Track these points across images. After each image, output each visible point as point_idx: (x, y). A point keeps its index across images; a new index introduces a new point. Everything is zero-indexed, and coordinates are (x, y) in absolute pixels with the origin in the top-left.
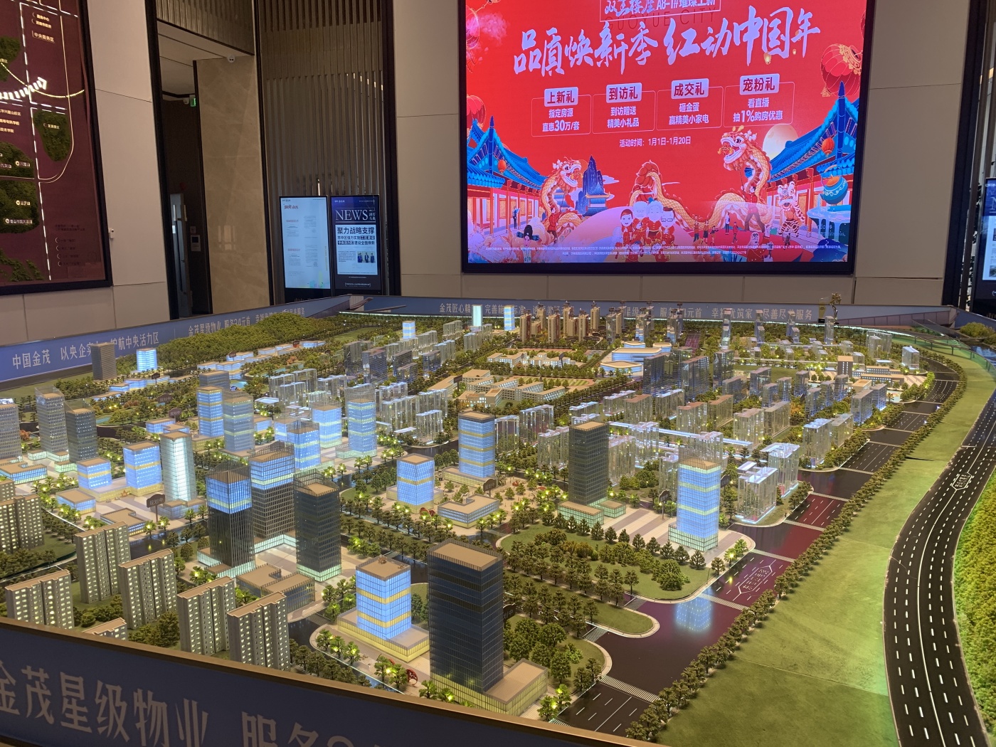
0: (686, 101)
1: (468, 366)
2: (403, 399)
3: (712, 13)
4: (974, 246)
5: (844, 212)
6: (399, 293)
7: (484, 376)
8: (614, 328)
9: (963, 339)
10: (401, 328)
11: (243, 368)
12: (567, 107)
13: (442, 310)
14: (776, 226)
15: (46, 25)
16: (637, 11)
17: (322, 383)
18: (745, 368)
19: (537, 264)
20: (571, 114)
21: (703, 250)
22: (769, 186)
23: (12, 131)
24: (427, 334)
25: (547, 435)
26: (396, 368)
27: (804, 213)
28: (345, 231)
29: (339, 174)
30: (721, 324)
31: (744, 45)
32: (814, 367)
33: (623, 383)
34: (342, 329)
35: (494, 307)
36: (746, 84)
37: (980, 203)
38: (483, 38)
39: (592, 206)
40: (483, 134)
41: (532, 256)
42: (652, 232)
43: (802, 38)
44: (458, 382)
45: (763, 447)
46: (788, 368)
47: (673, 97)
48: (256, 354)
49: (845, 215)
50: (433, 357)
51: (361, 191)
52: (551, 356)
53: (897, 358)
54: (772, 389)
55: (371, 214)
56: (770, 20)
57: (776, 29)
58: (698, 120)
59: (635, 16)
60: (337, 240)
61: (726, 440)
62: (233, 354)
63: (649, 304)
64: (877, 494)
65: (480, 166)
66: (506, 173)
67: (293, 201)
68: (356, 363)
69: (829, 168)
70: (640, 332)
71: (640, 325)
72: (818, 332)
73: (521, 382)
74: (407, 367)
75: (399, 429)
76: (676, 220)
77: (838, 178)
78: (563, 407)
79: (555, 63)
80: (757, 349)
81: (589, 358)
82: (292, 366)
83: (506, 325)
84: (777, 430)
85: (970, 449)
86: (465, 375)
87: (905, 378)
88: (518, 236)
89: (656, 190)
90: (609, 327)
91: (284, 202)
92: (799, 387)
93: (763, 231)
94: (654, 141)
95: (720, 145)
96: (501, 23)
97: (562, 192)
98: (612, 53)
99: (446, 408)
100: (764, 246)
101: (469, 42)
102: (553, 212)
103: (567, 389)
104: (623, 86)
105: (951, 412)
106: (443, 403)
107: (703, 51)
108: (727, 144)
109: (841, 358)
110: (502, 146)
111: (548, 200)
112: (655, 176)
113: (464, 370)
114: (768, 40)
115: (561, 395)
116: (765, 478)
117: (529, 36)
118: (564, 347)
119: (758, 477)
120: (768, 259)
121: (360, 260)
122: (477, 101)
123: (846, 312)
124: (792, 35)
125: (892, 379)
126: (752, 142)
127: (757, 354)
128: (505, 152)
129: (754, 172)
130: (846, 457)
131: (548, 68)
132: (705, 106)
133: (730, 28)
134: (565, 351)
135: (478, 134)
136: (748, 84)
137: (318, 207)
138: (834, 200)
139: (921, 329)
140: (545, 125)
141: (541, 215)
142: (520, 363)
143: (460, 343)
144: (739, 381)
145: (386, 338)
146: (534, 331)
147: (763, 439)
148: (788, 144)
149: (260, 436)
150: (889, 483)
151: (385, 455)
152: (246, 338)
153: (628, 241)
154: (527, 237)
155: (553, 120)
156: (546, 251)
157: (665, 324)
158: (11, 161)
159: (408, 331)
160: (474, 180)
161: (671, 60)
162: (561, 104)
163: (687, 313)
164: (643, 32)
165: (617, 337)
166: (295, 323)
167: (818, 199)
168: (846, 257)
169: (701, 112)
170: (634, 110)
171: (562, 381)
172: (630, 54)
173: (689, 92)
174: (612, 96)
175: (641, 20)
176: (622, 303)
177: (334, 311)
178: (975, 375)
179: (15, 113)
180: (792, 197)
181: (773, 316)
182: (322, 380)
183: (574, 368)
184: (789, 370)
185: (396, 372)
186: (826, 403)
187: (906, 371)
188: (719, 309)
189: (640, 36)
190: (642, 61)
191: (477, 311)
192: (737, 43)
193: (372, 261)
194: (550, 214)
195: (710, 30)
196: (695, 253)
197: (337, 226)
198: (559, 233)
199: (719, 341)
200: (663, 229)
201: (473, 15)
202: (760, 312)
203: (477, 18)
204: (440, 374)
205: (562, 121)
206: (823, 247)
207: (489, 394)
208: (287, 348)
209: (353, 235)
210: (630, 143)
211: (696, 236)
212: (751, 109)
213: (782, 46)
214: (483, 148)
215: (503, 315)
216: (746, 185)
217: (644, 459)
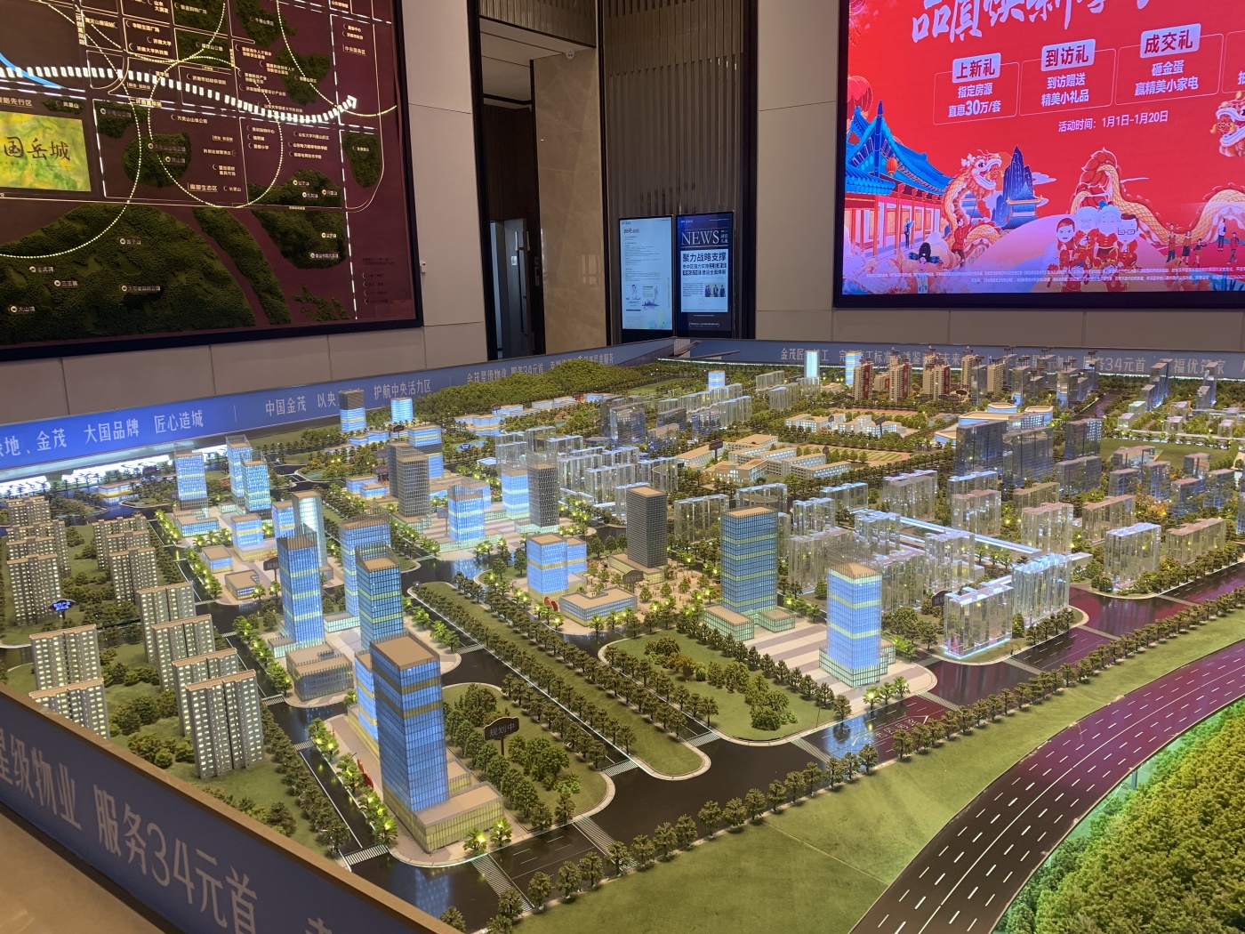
0: (1164, 59)
7: (763, 442)
10: (706, 379)
12: (983, 82)
13: (784, 357)
15: (358, 37)
19: (935, 295)
20: (989, 91)
21: (1180, 274)
23: (320, 157)
28: (692, 258)
34: (646, 380)
39: (1015, 214)
40: (867, 125)
41: (929, 284)
42: (1104, 249)
47: (1143, 56)
48: (527, 407)
51: (713, 207)
55: (723, 236)
58: (1181, 86)
60: (682, 269)
65: (863, 167)
66: (898, 175)
67: (633, 224)
76: (1140, 231)
79: (969, 22)
81: (930, 425)
83: (847, 377)
88: (911, 258)
89: (1112, 190)
91: (624, 225)
94: (1110, 121)
95: (1215, 121)
97: (973, 197)
101: (854, 6)
102: (961, 224)
104: (1066, 45)
108: (1227, 118)
110: (892, 139)
111: (953, 208)
112: (1110, 170)
121: (708, 295)
122: (860, 82)
128: (896, 148)
130: (1182, 581)
131: (959, 31)
132: (1192, 64)
135: (861, 125)
137: (662, 229)
140: (952, 108)
141: (943, 229)
142: (827, 428)
152: (526, 389)
153: (1066, 262)
154: (923, 259)
155: (963, 101)
156: (948, 277)
158: (317, 190)
160: (854, 186)
161: (1142, 3)
162: (976, 78)
169: (1187, 73)
170: (1082, 79)
173: (1169, 46)
174: (1049, 61)
179: (323, 137)
183: (897, 437)
190: (1097, 7)
191: (812, 359)
193: (722, 295)
196: (1168, 278)
197: (682, 252)
198: (968, 253)
200: (1120, 245)
205: (977, 101)
208: (565, 401)
209: (701, 263)
210: (1075, 125)
211: (1171, 254)
214: (868, 143)
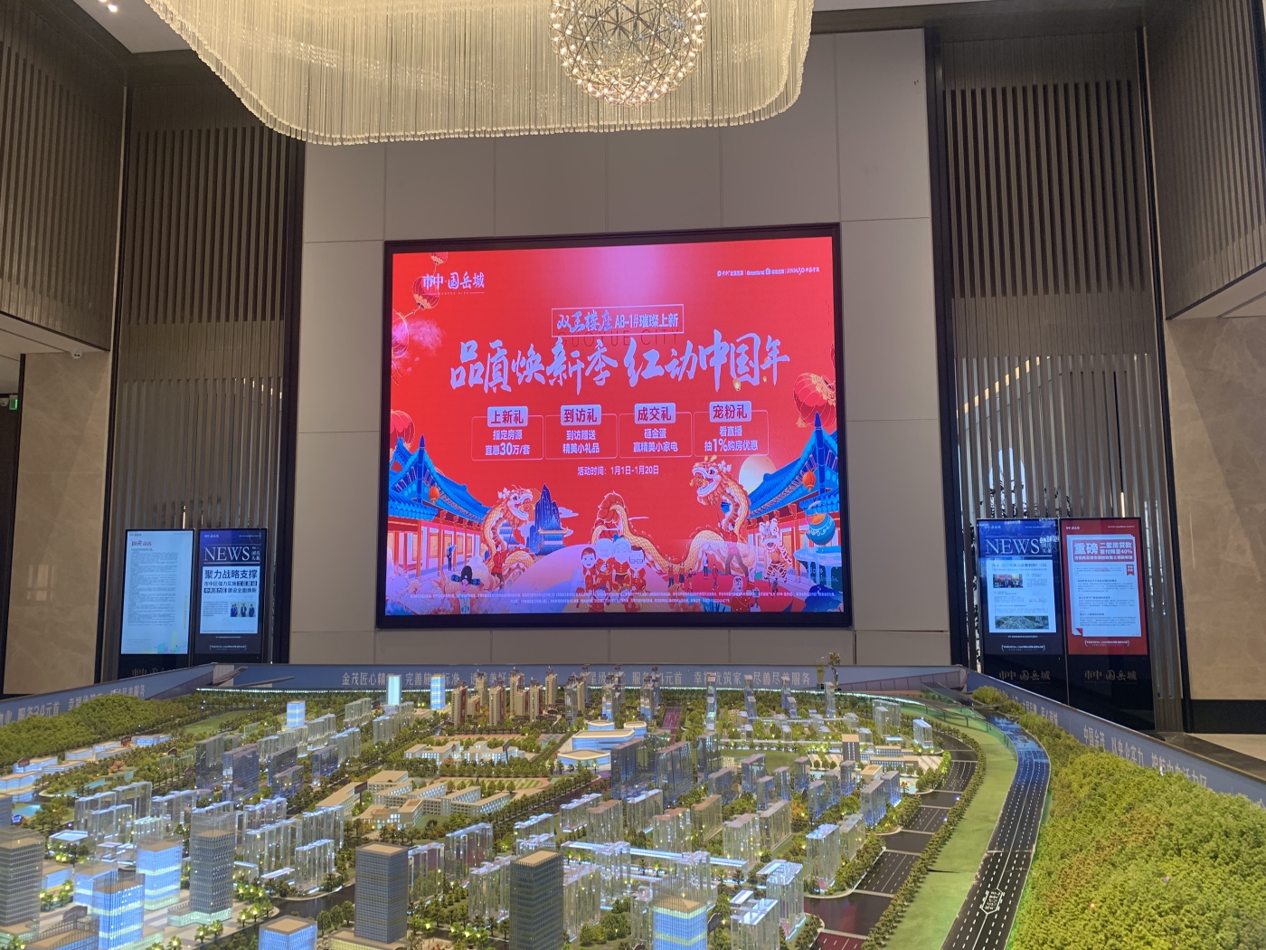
0: (652, 427)
1: (377, 764)
2: (278, 825)
3: (675, 335)
4: (976, 594)
5: (834, 554)
6: (287, 661)
7: (399, 780)
8: (575, 702)
9: (978, 707)
10: (284, 710)
11: (38, 782)
12: (515, 428)
13: (346, 682)
14: (759, 569)
16: (594, 328)
17: (158, 804)
18: (735, 753)
19: (477, 616)
20: (519, 436)
21: (680, 597)
22: (750, 523)
24: (321, 719)
25: (482, 871)
26: (272, 773)
27: (790, 554)
28: (215, 575)
29: (215, 501)
30: (705, 692)
31: (711, 369)
32: (816, 750)
33: (586, 781)
34: (198, 715)
35: (419, 676)
36: (716, 411)
37: (974, 545)
38: (413, 346)
39: (547, 543)
40: (410, 455)
41: (472, 605)
42: (619, 575)
43: (772, 365)
44: (361, 792)
45: (759, 867)
46: (787, 751)
47: (637, 422)
48: (62, 758)
49: (835, 558)
50: (328, 754)
51: (242, 522)
52: (493, 745)
53: (908, 734)
54: (767, 783)
55: (254, 553)
56: (737, 345)
57: (744, 355)
58: (666, 449)
59: (591, 333)
60: (204, 587)
61: (714, 860)
62: (25, 762)
63: (618, 669)
64: (899, 925)
65: (406, 493)
66: (440, 503)
67: (145, 536)
68: (214, 768)
69: (814, 504)
70: (607, 707)
71: (607, 697)
72: (819, 701)
73: (450, 789)
74: (289, 772)
75: (270, 871)
76: (646, 561)
77: (822, 517)
78: (504, 823)
79: (500, 379)
80: (749, 728)
81: (544, 746)
82: (115, 777)
83: (433, 702)
84: (776, 841)
85: (997, 854)
86: (371, 781)
87: (918, 759)
88: (454, 580)
89: (622, 525)
90: (568, 701)
91: (132, 537)
92: (800, 779)
93: (747, 575)
94: (617, 470)
95: (692, 476)
96: (435, 331)
97: (509, 526)
98: (566, 371)
99: (341, 833)
100: (749, 593)
101: (396, 350)
102: (499, 550)
103: (512, 794)
104: (580, 407)
105: (973, 803)
106: (337, 825)
107: (667, 374)
108: (700, 475)
109: (847, 738)
110: (435, 470)
111: (492, 535)
112: (620, 509)
113: (371, 772)
114: (736, 366)
115: (504, 803)
116: (763, 915)
117: (469, 348)
118: (511, 732)
119: (754, 915)
120: (755, 609)
121: (234, 614)
122: (403, 417)
123: (848, 675)
124: (761, 361)
125: (905, 762)
126: (727, 474)
127: (749, 735)
128: (438, 478)
129: (731, 507)
130: (860, 875)
131: (492, 384)
132: (673, 432)
133: (695, 350)
134: (511, 737)
135: (403, 455)
136: (718, 413)
137: (180, 544)
138: (821, 541)
139: (931, 694)
140: (488, 447)
141: (483, 554)
142: (450, 758)
143: (367, 731)
144: (729, 774)
145: (261, 728)
146: (470, 710)
147: (760, 854)
148: (767, 477)
149: (51, 897)
150: (912, 908)
151: (244, 917)
152: (50, 735)
153: (591, 587)
154: (465, 581)
155: (498, 442)
156: (489, 599)
157: (638, 694)
159: (294, 716)
160: (396, 510)
161: (633, 382)
162: (508, 425)
163: (665, 679)
164: (600, 351)
165: (580, 714)
166: (128, 709)
167: (804, 539)
168: (841, 605)
169: (669, 438)
170: (593, 435)
171: (507, 782)
172: (587, 373)
173: (655, 417)
174: (567, 417)
175: (598, 338)
176: (586, 669)
177: (190, 688)
178: (994, 752)
180: (775, 537)
181: (765, 681)
182: (158, 799)
183: (523, 762)
184: (787, 754)
185: (272, 780)
186: (833, 800)
187: (920, 751)
188: (702, 674)
189: (597, 355)
190: (601, 380)
191: (394, 683)
192: (704, 367)
193: (251, 614)
194: (494, 552)
195: (674, 352)
197: (205, 569)
198: (507, 576)
199: (703, 716)
200: (632, 571)
201: (401, 321)
202: (750, 677)
203: (405, 324)
204: (338, 781)
205: (509, 444)
206: (815, 594)
207: (405, 809)
208: (112, 748)
209: (227, 580)
210: (590, 471)
211: (671, 581)
212: (723, 438)
213: (751, 372)
214: (411, 472)
215: (429, 687)
216: (724, 521)
217: (613, 895)
